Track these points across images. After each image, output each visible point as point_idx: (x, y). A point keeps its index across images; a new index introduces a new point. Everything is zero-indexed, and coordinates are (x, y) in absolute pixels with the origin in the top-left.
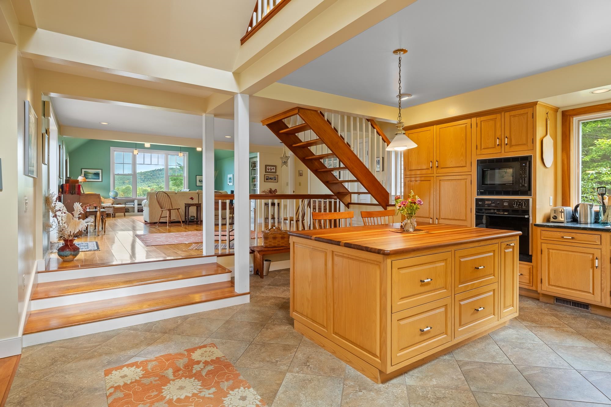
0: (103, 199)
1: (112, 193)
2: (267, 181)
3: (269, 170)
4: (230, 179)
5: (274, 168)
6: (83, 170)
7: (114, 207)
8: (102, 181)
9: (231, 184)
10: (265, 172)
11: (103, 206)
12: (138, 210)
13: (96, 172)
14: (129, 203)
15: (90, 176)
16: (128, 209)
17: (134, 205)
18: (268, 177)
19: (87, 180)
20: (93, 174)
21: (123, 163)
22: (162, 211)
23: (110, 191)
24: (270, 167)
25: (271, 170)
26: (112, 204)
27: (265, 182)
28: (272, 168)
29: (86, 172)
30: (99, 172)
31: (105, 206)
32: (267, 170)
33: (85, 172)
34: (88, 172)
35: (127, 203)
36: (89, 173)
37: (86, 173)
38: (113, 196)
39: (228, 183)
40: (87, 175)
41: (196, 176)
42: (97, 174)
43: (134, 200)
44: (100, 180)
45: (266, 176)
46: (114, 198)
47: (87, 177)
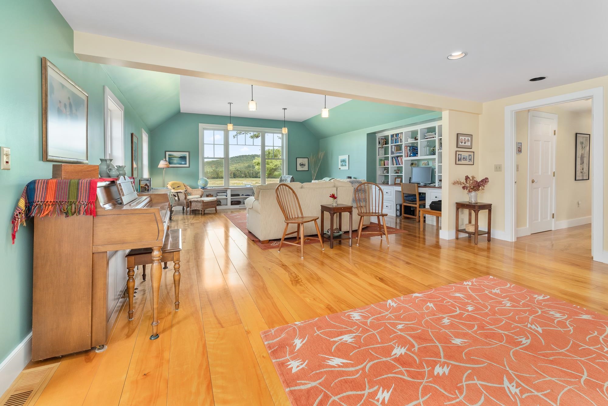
0: (191, 189)
1: (201, 182)
2: (460, 162)
3: (462, 143)
4: (343, 161)
5: (470, 138)
6: (167, 153)
7: (203, 201)
8: (189, 167)
9: (346, 168)
10: (457, 147)
11: (190, 200)
12: (232, 202)
13: (182, 156)
14: (220, 194)
15: (175, 160)
16: (220, 202)
17: (227, 196)
18: (461, 155)
19: (171, 166)
20: (179, 158)
21: (214, 144)
22: (288, 224)
23: (198, 179)
24: (463, 138)
25: (465, 143)
26: (201, 197)
27: (456, 164)
28: (467, 138)
29: (171, 155)
30: (186, 155)
31: (192, 200)
32: (460, 144)
33: (169, 155)
34: (173, 156)
35: (218, 194)
36: (175, 156)
37: (171, 157)
38: (202, 186)
39: (340, 167)
40: (171, 159)
41: (297, 158)
42: (183, 158)
43: (227, 190)
44: (187, 165)
45: (458, 153)
46: (203, 188)
47: (171, 161)
